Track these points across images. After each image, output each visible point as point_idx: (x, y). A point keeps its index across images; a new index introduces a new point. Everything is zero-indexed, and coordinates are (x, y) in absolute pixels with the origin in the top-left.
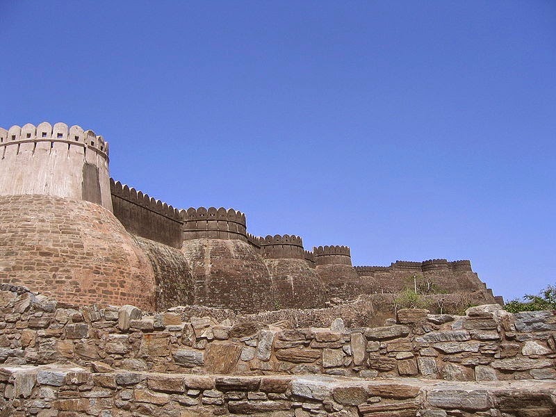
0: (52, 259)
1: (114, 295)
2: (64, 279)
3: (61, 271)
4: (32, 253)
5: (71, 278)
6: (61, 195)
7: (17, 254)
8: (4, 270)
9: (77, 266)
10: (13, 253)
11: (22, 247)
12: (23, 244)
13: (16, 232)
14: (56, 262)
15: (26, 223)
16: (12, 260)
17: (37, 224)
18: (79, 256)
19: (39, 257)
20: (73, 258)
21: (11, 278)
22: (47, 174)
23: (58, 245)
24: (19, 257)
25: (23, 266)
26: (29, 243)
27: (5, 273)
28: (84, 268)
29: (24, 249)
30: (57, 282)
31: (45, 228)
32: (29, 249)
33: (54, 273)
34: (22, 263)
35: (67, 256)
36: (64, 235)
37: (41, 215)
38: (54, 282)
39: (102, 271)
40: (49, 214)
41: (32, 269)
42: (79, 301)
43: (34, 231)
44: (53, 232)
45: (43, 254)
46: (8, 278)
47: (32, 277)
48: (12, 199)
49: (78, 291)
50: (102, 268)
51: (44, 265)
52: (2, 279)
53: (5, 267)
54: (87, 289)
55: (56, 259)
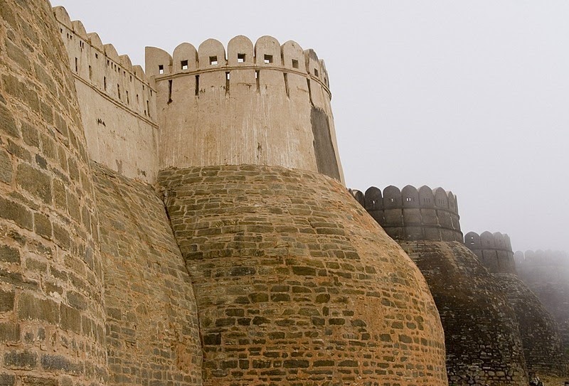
0: (316, 280)
1: (414, 344)
2: (341, 316)
3: (335, 301)
4: (280, 270)
5: (351, 313)
6: (288, 165)
7: (253, 272)
8: (236, 301)
9: (358, 292)
10: (246, 269)
11: (259, 259)
12: (260, 254)
13: (241, 233)
14: (324, 284)
15: (250, 215)
16: (248, 283)
17: (271, 218)
18: (357, 273)
19: (293, 277)
20: (348, 276)
21: (252, 317)
22: (257, 128)
23: (320, 254)
24: (258, 277)
25: (269, 293)
26: (270, 252)
27: (238, 306)
28: (368, 294)
29: (264, 263)
30: (332, 321)
31: (287, 225)
32: (273, 263)
33: (323, 304)
34: (266, 289)
35: (338, 273)
36: (322, 237)
37: (270, 201)
38: (327, 322)
39: (392, 300)
40: (282, 199)
41: (286, 298)
42: (369, 357)
43: (270, 230)
44: (303, 231)
45: (299, 271)
46: (246, 317)
47: (287, 312)
48: (204, 175)
49: (366, 337)
50: (391, 293)
51: (306, 291)
52: (236, 318)
53: (236, 297)
54: (378, 333)
55: (322, 279)
